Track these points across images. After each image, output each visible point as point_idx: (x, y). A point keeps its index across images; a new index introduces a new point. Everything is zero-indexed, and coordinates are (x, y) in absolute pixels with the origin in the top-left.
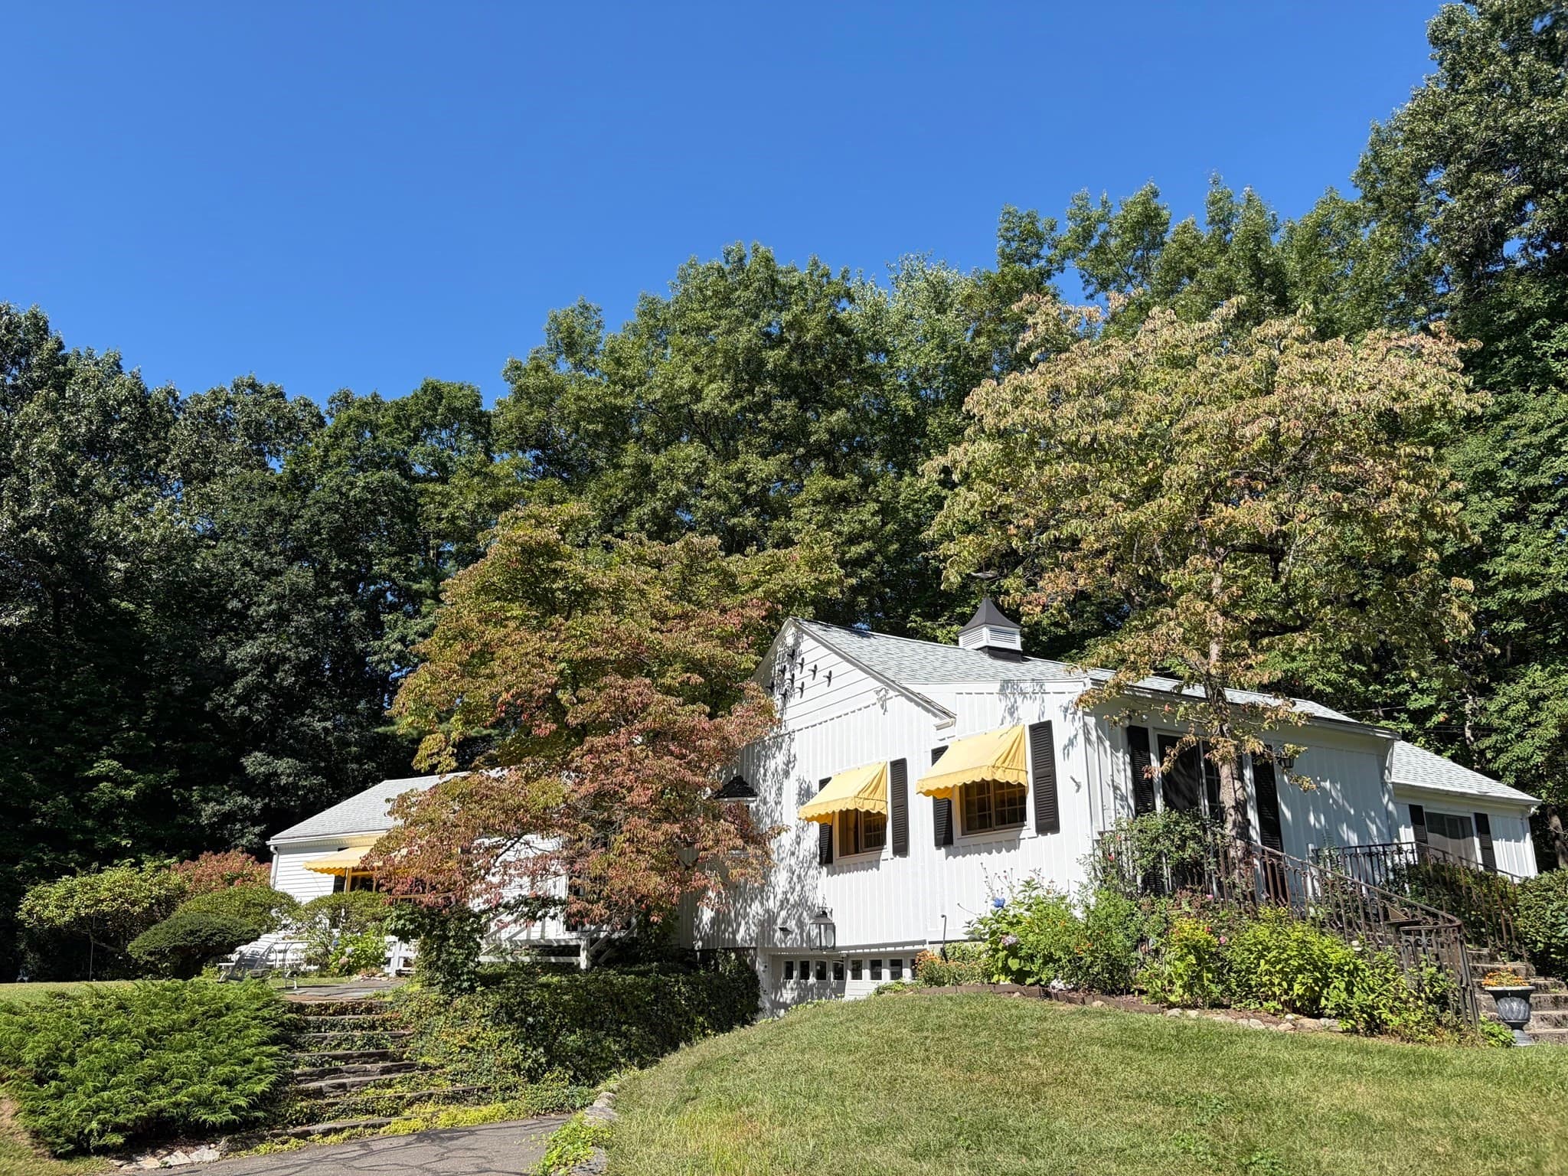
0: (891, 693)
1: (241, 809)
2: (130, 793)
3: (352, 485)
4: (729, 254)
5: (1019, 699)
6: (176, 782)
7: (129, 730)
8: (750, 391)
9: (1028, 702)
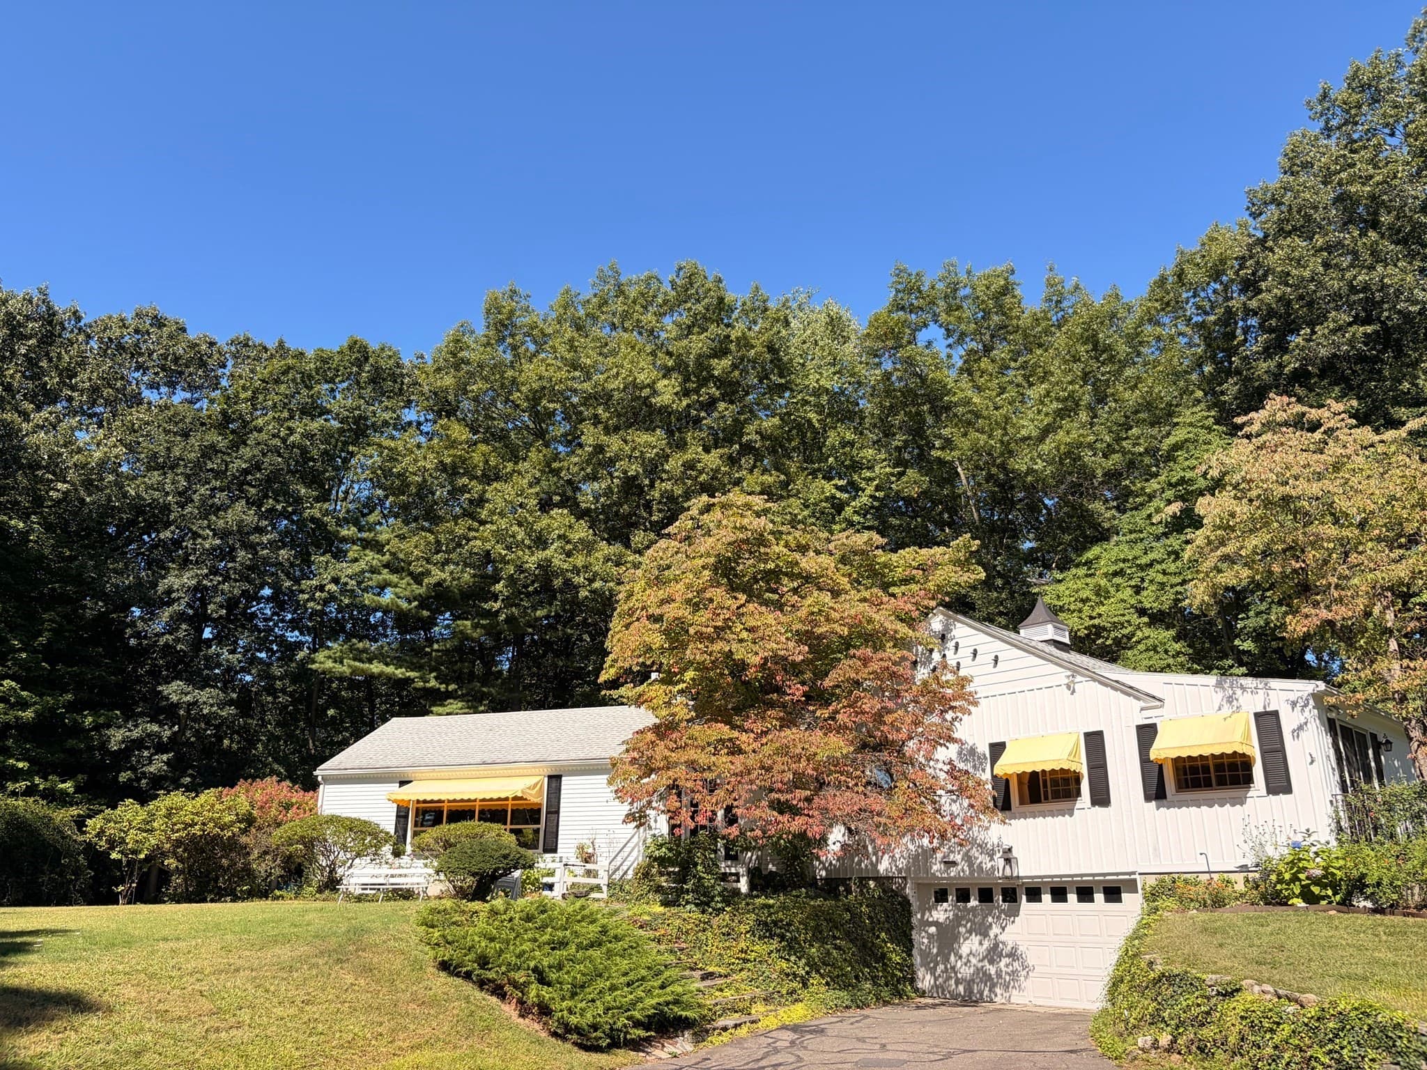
0: (1079, 678)
1: (149, 735)
2: (29, 714)
3: (291, 431)
4: (680, 269)
5: (1239, 692)
6: (73, 707)
7: (20, 650)
8: (697, 391)
9: (1248, 696)
